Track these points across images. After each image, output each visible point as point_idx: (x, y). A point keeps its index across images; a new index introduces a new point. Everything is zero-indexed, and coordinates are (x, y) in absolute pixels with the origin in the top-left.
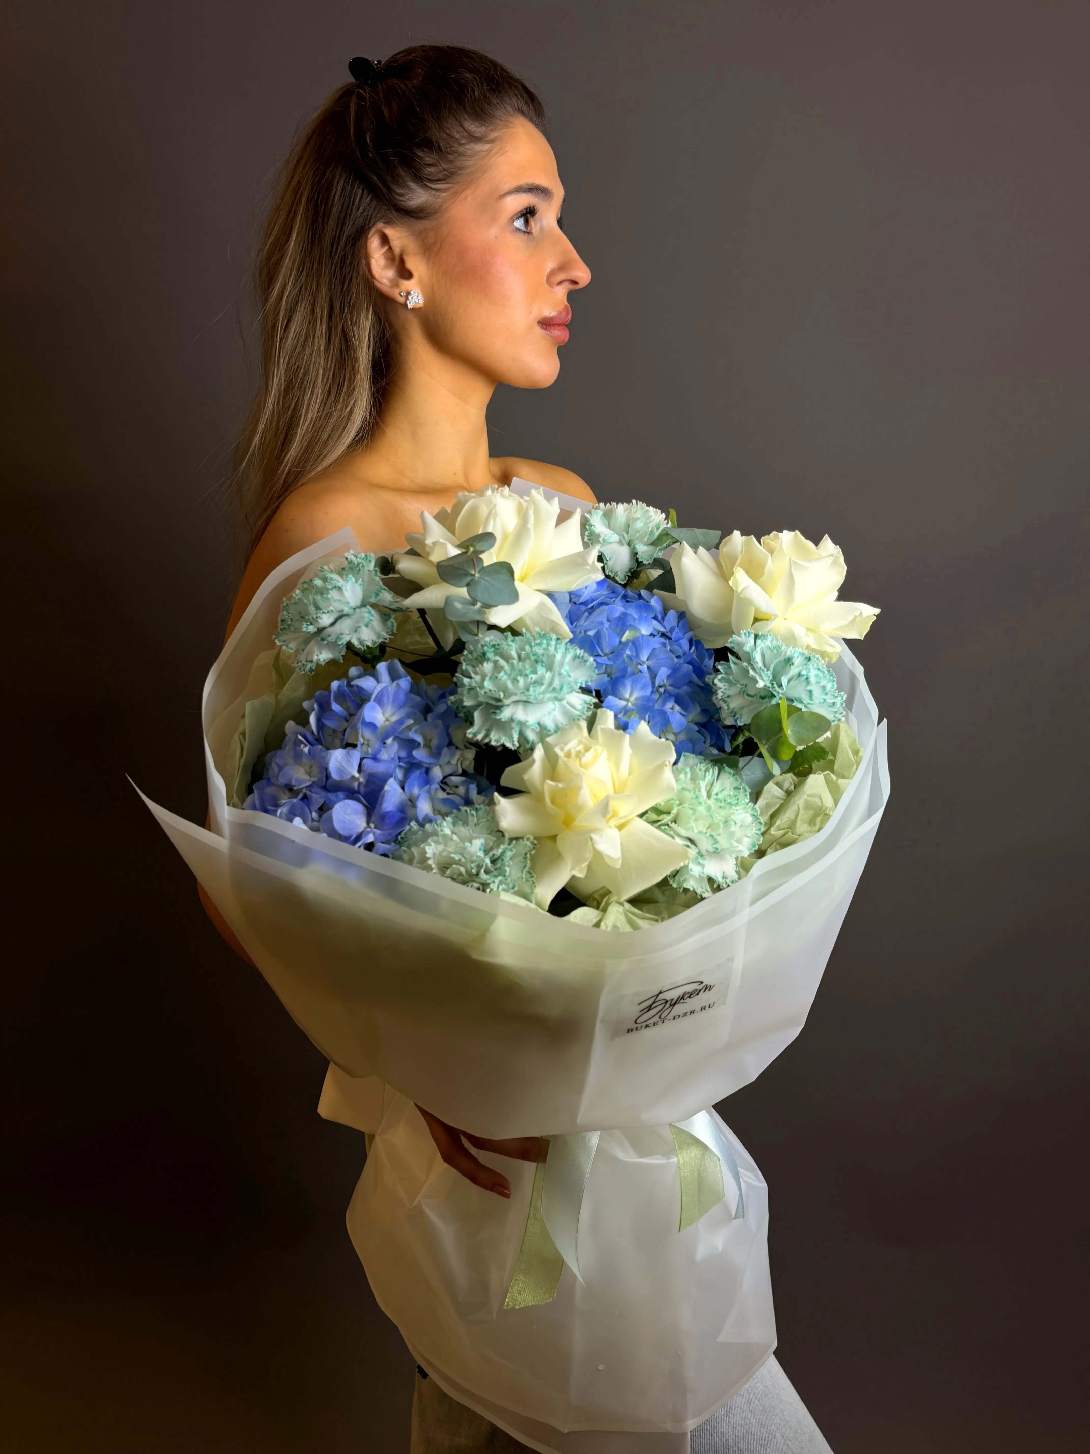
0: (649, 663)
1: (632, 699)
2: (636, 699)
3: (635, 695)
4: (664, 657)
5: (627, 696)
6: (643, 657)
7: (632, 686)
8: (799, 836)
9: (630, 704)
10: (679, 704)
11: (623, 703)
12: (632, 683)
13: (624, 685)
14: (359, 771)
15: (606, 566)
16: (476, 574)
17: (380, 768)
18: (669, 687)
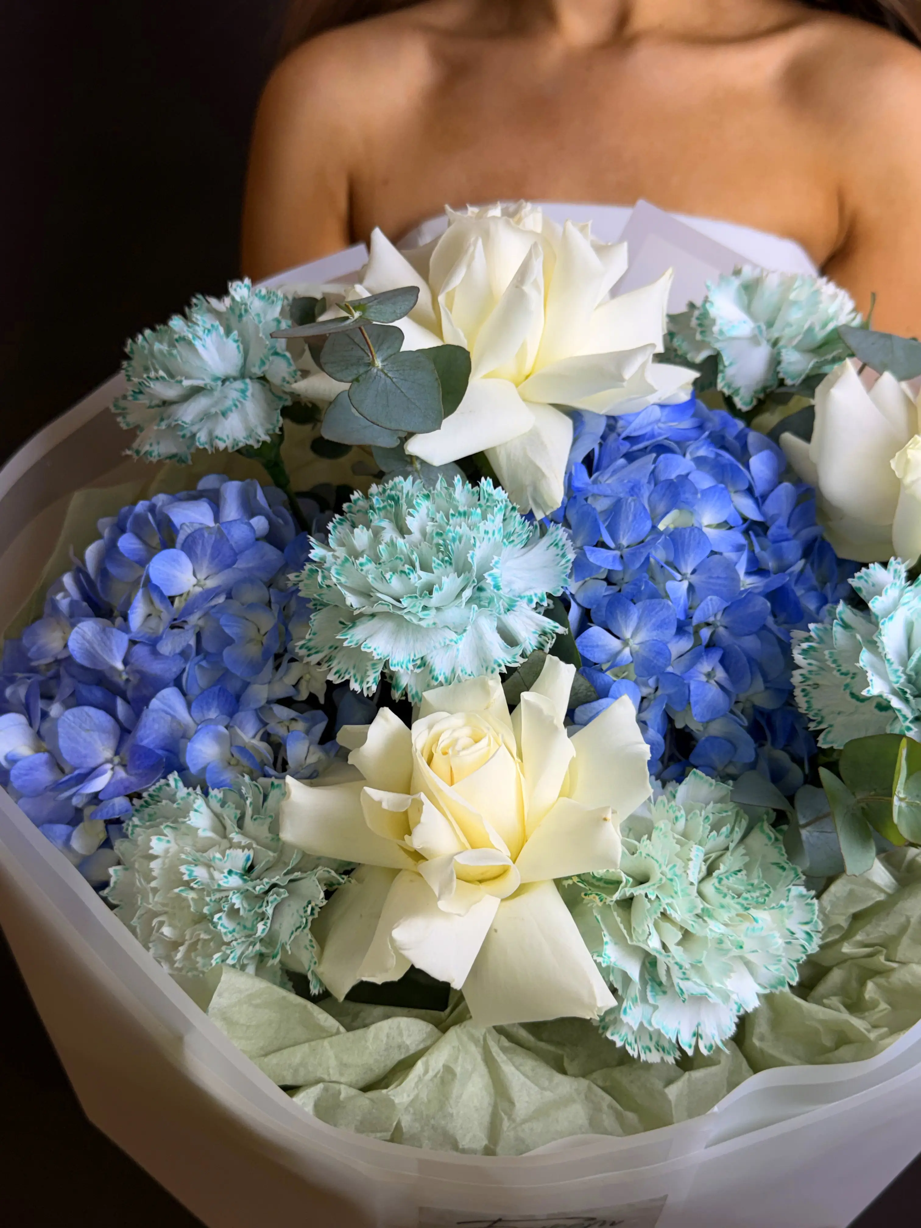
0: (694, 579)
1: (638, 639)
2: (641, 643)
3: (643, 636)
4: (723, 575)
5: (628, 635)
6: (686, 565)
7: (640, 619)
8: (903, 963)
9: (627, 651)
10: (726, 669)
11: (615, 644)
12: (643, 612)
13: (626, 613)
14: (125, 662)
15: (720, 376)
16: (379, 363)
17: (156, 668)
18: (721, 630)
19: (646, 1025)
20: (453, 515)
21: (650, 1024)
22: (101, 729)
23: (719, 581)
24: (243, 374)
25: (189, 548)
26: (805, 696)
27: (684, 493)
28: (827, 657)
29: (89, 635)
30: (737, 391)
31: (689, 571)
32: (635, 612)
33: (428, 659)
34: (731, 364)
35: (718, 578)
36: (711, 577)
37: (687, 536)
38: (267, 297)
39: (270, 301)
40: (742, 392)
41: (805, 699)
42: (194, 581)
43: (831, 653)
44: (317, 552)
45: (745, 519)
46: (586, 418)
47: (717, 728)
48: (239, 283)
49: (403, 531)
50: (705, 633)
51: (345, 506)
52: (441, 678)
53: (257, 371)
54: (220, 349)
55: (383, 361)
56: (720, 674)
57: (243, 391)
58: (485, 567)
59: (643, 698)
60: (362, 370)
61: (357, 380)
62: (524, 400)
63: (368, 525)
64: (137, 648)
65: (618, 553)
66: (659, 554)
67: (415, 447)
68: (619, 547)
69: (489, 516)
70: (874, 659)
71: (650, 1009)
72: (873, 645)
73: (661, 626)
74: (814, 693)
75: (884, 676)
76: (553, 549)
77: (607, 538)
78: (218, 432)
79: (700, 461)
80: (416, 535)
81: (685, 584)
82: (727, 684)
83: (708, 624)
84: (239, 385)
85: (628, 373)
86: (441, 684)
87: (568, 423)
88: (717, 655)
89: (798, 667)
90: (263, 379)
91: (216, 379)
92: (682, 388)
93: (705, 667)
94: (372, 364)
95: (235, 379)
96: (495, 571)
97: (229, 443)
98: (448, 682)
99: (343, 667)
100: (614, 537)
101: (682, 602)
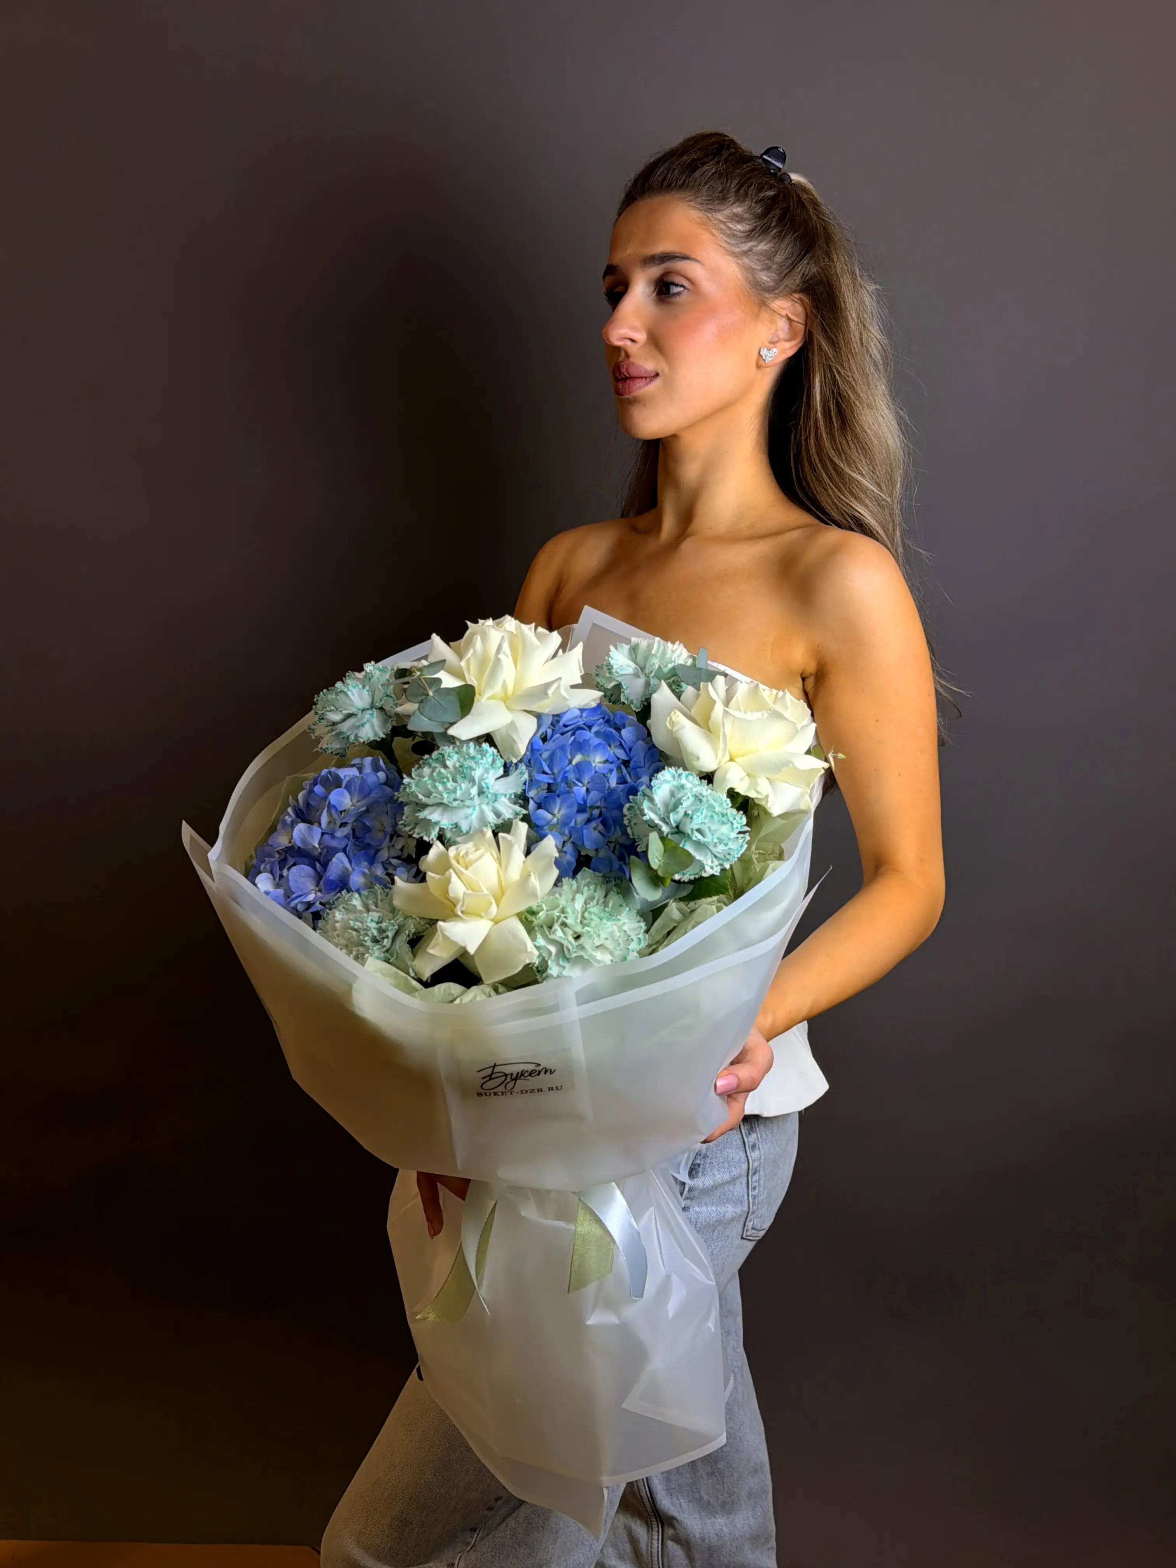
0: (589, 786)
1: (561, 814)
3: (563, 812)
5: (556, 812)
6: (584, 779)
7: (561, 804)
9: (555, 819)
10: (603, 824)
11: (549, 816)
12: (562, 801)
13: (554, 802)
14: (319, 844)
15: (622, 694)
16: (431, 693)
17: (334, 844)
22: (309, 876)
24: (372, 706)
25: (348, 787)
26: (630, 829)
27: (585, 747)
28: (635, 809)
29: (303, 830)
30: (632, 702)
31: (586, 782)
32: (558, 801)
33: (459, 824)
34: (627, 688)
40: (635, 701)
42: (350, 803)
44: (406, 780)
47: (602, 854)
48: (369, 664)
49: (445, 767)
50: (596, 812)
51: (421, 762)
52: (465, 832)
53: (378, 705)
54: (360, 696)
55: (434, 693)
56: (601, 827)
57: (372, 715)
58: (482, 779)
59: (564, 842)
60: (423, 697)
61: (421, 702)
62: (509, 709)
63: (430, 766)
64: (325, 836)
65: (552, 776)
66: (572, 777)
67: (452, 732)
68: (553, 774)
69: (484, 758)
73: (570, 806)
74: (635, 828)
76: (520, 775)
77: (547, 769)
78: (360, 734)
79: (597, 734)
80: (452, 769)
81: (584, 789)
82: (603, 832)
83: (598, 807)
85: (550, 692)
86: (464, 834)
87: (535, 720)
89: (625, 816)
91: (359, 709)
92: (594, 700)
93: (593, 824)
94: (427, 695)
95: (368, 709)
96: (486, 781)
97: (365, 739)
98: (468, 832)
99: (420, 831)
100: (551, 769)
101: (581, 796)
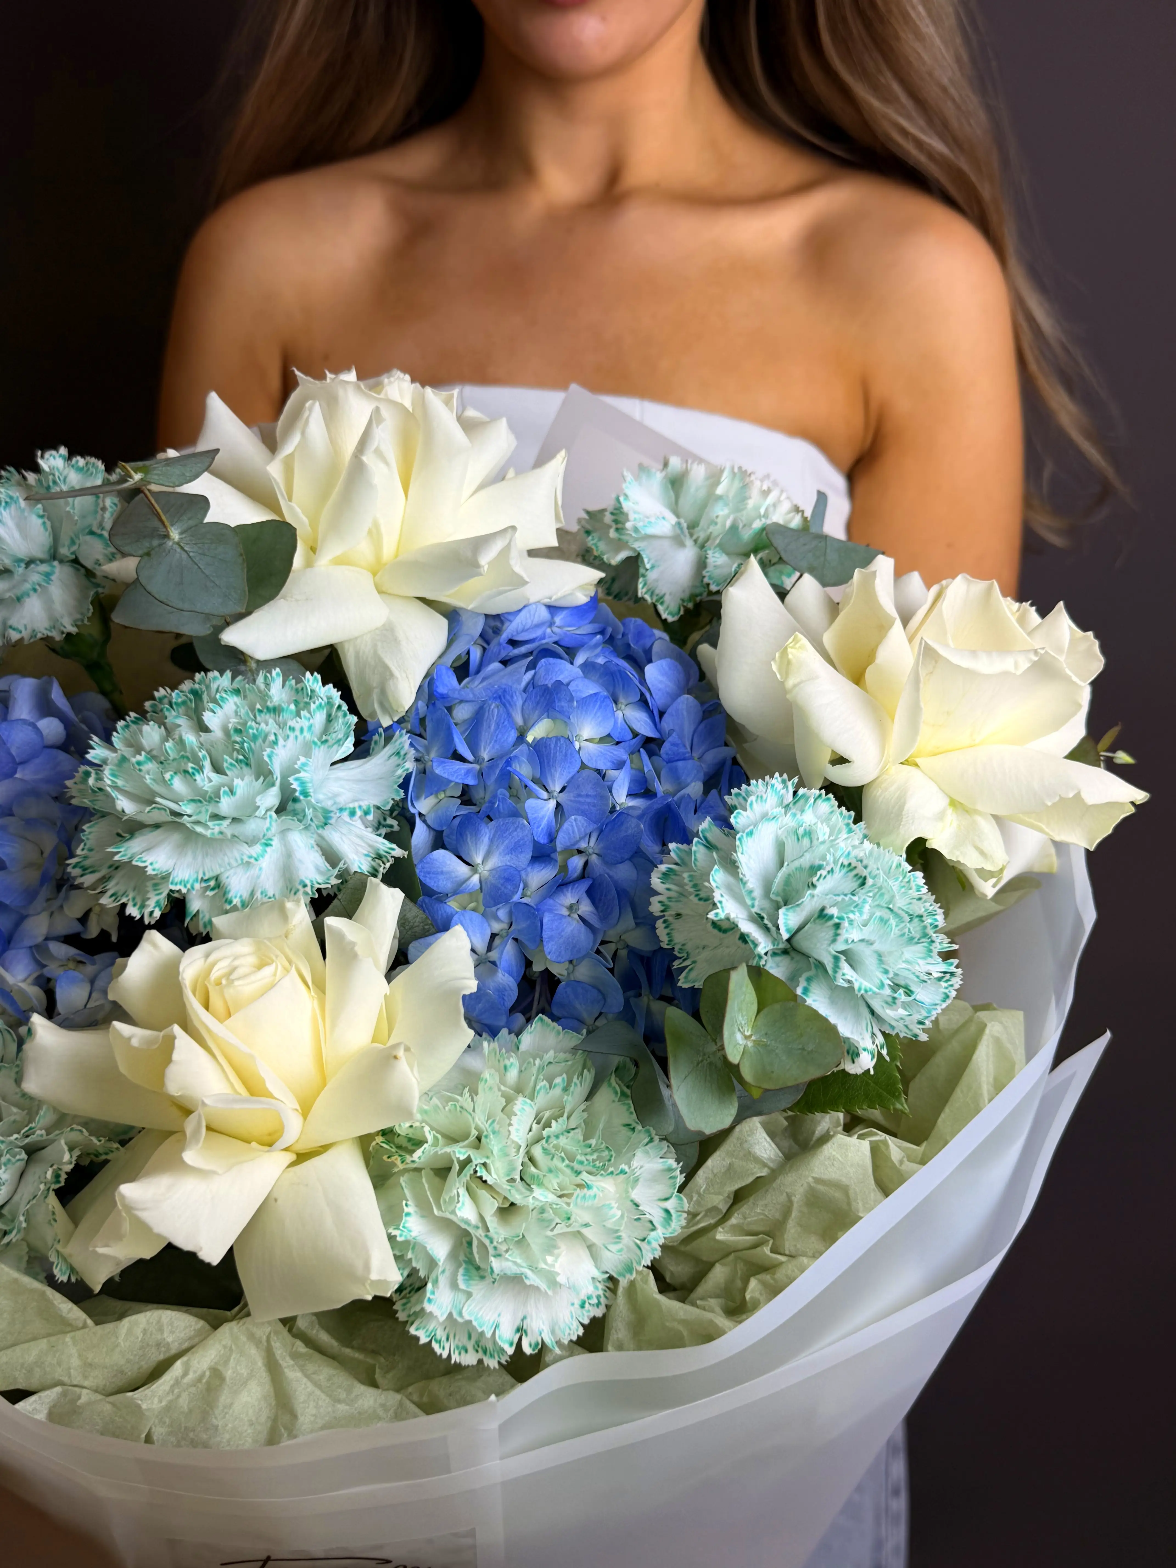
0: (562, 798)
1: (490, 865)
2: (492, 870)
3: (494, 862)
4: (591, 793)
5: (478, 860)
6: (554, 781)
7: (491, 841)
8: (792, 1256)
9: (476, 878)
10: (594, 901)
11: (463, 869)
12: (496, 832)
13: (476, 833)
15: (641, 580)
16: (175, 534)
18: (594, 858)
19: (455, 1316)
20: (260, 711)
21: (460, 1314)
23: (588, 800)
24: (54, 555)
26: (666, 927)
27: (560, 700)
28: (686, 881)
30: (661, 599)
31: (558, 789)
32: (486, 832)
33: (223, 879)
34: (653, 567)
35: (587, 796)
36: (579, 795)
37: (552, 746)
38: (85, 469)
39: (89, 472)
40: (667, 598)
41: (667, 931)
43: (690, 876)
44: (97, 752)
45: (635, 734)
46: (464, 617)
47: (583, 972)
48: (54, 452)
49: (203, 728)
50: (577, 863)
51: (148, 705)
52: (236, 901)
53: (64, 551)
54: (21, 527)
55: (181, 533)
56: (586, 908)
57: (48, 575)
58: (290, 770)
59: (493, 936)
60: (155, 542)
61: (148, 554)
62: (380, 592)
63: (161, 723)
65: (477, 767)
66: (524, 769)
67: (232, 636)
68: (478, 760)
69: (304, 713)
70: (731, 879)
71: (462, 1297)
72: (731, 866)
73: (515, 849)
74: (676, 924)
75: (739, 899)
76: (394, 759)
77: (464, 750)
78: (13, 622)
79: (587, 667)
80: (217, 733)
81: (552, 804)
82: (594, 921)
83: (580, 852)
84: (44, 568)
85: (485, 560)
86: (235, 909)
87: (444, 622)
88: (585, 885)
89: (656, 893)
90: (76, 562)
91: (19, 561)
92: (581, 588)
93: (568, 898)
94: (167, 536)
95: (42, 561)
96: (302, 775)
97: (26, 634)
98: (244, 905)
99: (121, 888)
100: (474, 748)
101: (544, 823)
